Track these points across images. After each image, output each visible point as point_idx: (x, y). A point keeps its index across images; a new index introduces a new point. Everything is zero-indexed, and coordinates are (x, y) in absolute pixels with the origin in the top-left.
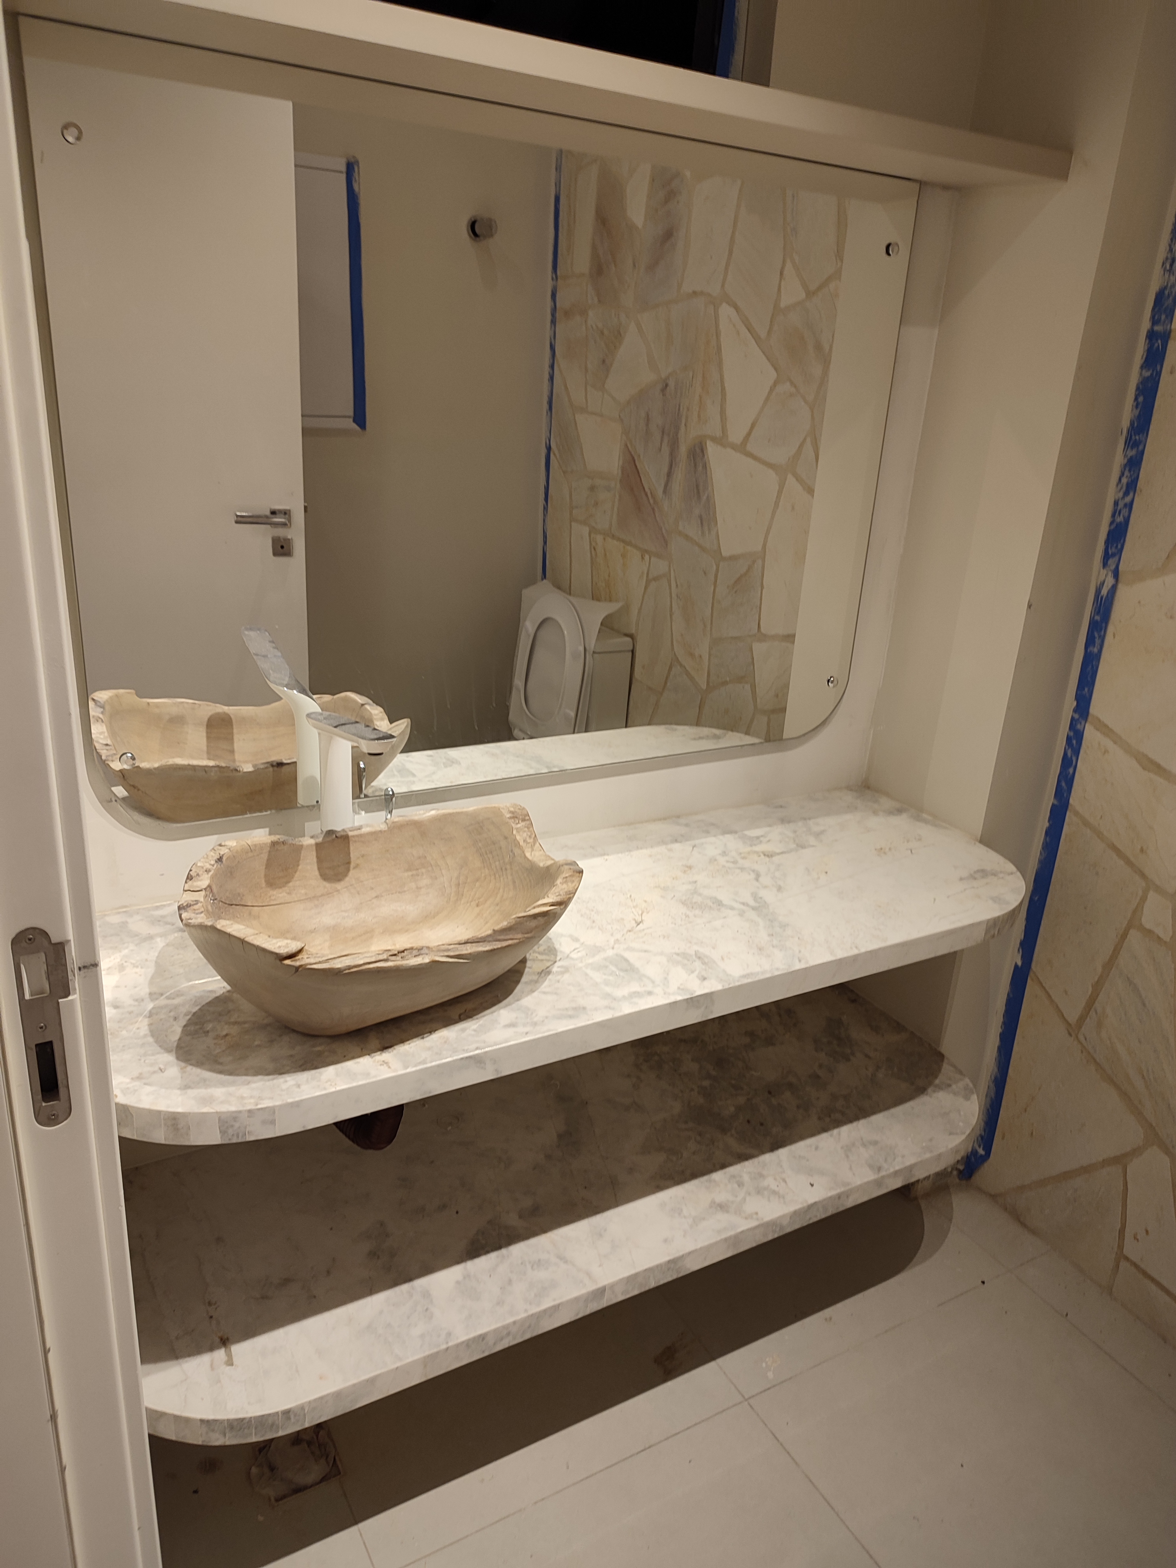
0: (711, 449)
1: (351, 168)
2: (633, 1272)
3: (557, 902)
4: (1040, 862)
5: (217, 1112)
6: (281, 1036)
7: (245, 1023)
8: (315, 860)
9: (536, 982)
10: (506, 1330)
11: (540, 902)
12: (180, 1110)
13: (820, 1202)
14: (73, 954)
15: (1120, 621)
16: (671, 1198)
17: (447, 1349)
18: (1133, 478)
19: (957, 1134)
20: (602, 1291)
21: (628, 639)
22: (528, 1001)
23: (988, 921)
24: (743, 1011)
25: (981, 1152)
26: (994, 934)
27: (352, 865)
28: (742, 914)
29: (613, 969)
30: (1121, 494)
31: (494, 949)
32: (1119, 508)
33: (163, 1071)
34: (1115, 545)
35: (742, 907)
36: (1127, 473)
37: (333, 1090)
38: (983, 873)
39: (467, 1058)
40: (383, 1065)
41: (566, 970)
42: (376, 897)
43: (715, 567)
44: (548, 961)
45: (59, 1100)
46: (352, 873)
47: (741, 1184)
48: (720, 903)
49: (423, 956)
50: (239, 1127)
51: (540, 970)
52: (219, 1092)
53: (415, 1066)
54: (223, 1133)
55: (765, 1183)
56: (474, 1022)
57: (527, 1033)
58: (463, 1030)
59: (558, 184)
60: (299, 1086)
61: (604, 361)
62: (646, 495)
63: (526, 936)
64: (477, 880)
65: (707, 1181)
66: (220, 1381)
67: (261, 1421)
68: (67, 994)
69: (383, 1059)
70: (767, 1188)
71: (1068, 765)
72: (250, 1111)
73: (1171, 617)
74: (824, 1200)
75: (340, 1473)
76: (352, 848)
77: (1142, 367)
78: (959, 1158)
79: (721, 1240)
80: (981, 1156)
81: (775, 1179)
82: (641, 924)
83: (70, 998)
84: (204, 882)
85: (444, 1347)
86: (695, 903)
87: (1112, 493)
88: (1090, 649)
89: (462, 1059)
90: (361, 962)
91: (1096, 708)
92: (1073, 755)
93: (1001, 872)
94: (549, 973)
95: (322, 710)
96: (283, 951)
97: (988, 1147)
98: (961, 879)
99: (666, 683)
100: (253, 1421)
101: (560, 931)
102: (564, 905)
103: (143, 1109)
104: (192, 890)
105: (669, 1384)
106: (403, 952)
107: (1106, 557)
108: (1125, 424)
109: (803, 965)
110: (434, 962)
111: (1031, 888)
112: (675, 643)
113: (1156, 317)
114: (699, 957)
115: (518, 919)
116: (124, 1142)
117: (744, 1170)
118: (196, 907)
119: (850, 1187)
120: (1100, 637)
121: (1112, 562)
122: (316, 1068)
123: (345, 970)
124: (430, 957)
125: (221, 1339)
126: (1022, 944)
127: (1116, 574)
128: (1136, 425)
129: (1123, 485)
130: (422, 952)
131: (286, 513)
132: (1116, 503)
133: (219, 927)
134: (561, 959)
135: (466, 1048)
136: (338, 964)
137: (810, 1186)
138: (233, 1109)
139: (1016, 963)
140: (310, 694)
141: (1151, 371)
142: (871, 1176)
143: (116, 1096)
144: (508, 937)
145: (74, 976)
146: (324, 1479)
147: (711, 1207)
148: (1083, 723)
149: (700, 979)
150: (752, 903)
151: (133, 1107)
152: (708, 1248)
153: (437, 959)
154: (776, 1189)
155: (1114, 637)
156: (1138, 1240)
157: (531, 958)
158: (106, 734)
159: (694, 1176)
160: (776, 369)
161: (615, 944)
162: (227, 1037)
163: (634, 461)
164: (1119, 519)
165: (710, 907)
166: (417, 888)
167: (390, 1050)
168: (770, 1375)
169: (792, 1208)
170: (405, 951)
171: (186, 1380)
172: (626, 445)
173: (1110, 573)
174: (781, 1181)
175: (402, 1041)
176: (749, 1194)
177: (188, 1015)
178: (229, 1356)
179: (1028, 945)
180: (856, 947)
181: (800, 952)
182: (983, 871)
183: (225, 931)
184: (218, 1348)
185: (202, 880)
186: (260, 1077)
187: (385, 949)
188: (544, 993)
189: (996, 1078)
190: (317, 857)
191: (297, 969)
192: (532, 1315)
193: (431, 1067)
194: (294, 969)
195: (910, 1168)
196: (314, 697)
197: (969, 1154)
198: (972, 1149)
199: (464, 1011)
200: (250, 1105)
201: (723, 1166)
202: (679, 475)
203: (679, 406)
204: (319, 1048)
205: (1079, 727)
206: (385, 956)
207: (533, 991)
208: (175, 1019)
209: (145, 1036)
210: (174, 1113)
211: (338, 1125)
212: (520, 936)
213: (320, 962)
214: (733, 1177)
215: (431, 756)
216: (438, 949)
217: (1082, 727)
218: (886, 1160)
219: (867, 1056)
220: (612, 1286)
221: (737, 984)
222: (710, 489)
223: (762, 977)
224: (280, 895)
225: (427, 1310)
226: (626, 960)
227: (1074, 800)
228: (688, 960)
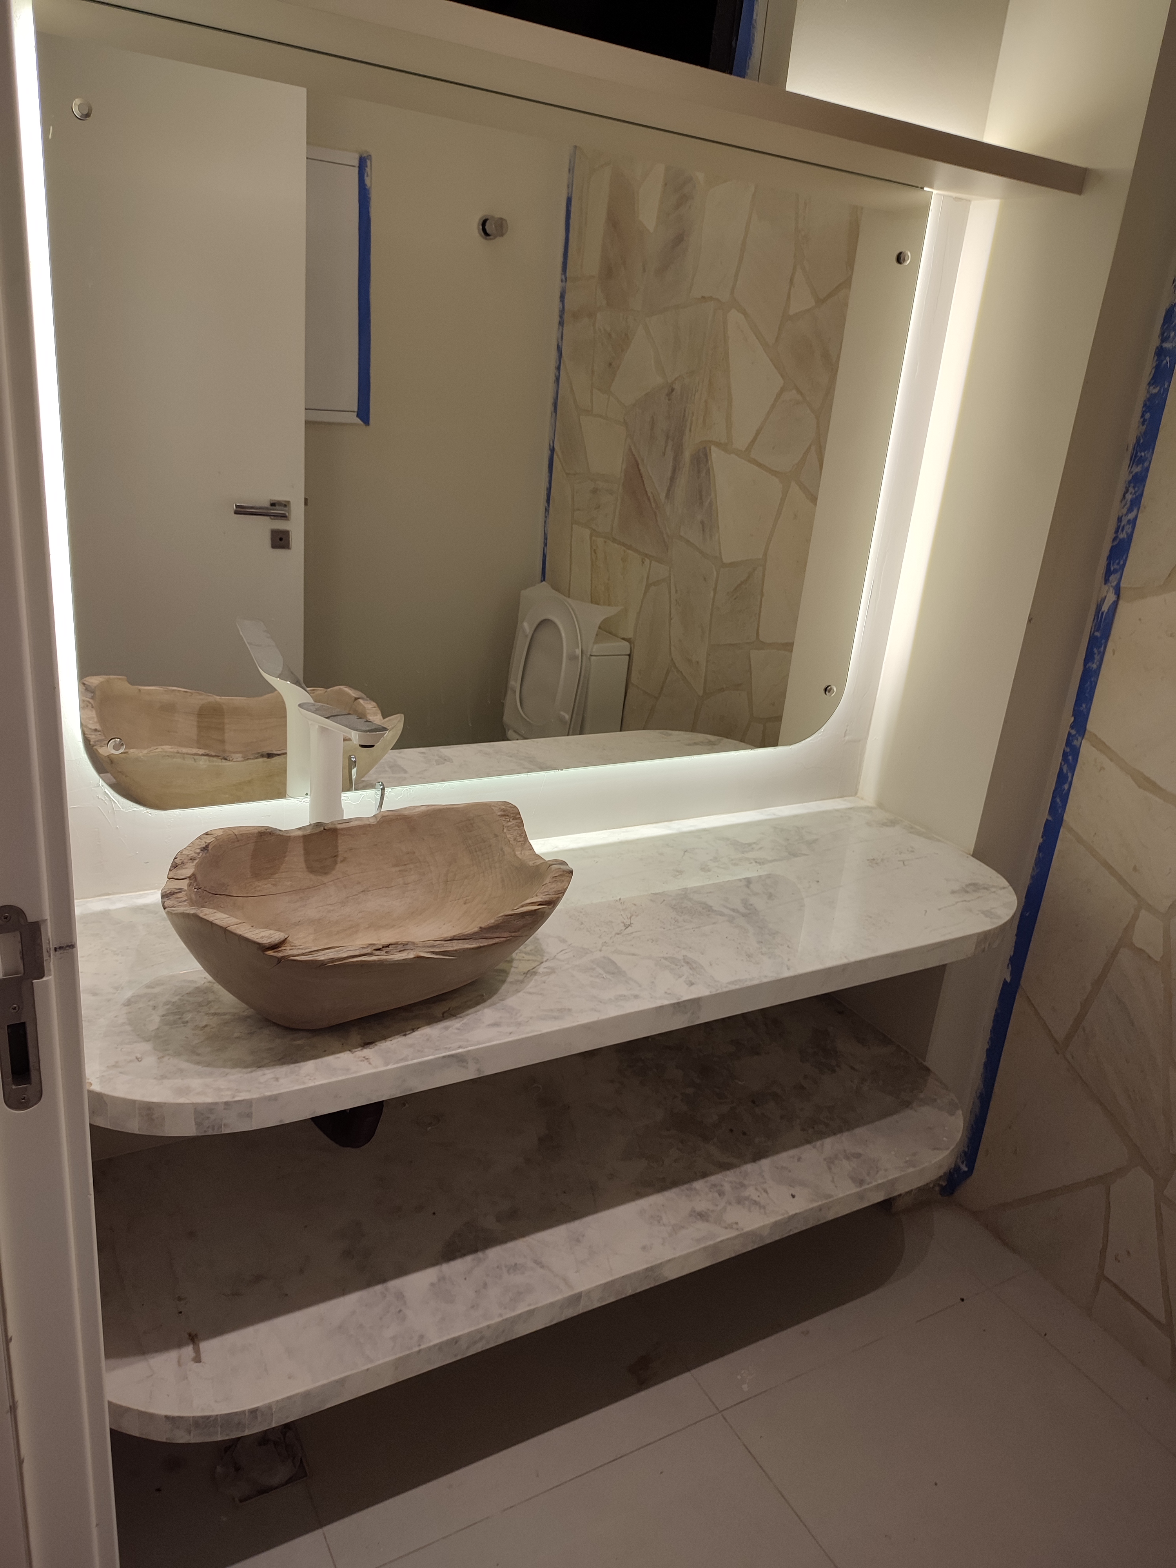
0: (716, 454)
1: (363, 163)
2: (610, 1279)
3: (546, 901)
4: (1032, 877)
5: (193, 1104)
6: (260, 1028)
7: (225, 1014)
8: (302, 852)
9: (522, 982)
10: (479, 1335)
11: (528, 901)
12: (155, 1100)
13: (800, 1213)
14: (50, 935)
15: (1120, 638)
16: (651, 1205)
17: (419, 1352)
18: (1137, 494)
19: (940, 1149)
20: (578, 1297)
21: (627, 644)
22: (512, 1001)
23: (979, 934)
24: (729, 1018)
25: (964, 1168)
26: (985, 948)
27: (340, 858)
28: (731, 920)
29: (601, 971)
30: (1125, 511)
31: (481, 947)
32: (1122, 524)
33: (140, 1060)
34: (1117, 561)
35: (732, 913)
36: (1131, 490)
37: (312, 1084)
38: (975, 887)
39: (449, 1056)
40: (364, 1061)
41: (553, 971)
42: (363, 891)
43: (715, 573)
44: (535, 961)
45: (30, 1083)
46: (339, 866)
47: (721, 1194)
48: (709, 909)
49: (408, 951)
50: (215, 1119)
51: (526, 971)
52: (196, 1083)
53: (397, 1063)
54: (198, 1124)
55: (746, 1193)
56: (457, 1020)
57: (510, 1033)
58: (447, 1028)
59: (570, 186)
60: (277, 1079)
61: (610, 364)
62: (649, 500)
63: (513, 934)
64: (466, 878)
65: (687, 1189)
66: (187, 1378)
67: (228, 1420)
68: (41, 975)
69: (364, 1055)
70: (747, 1198)
71: (1063, 782)
72: (226, 1103)
73: (1172, 635)
74: (805, 1211)
75: (306, 1476)
76: (340, 841)
77: (1149, 384)
78: (941, 1173)
79: (700, 1249)
80: (964, 1172)
81: (756, 1189)
82: (630, 927)
83: (44, 979)
84: (189, 871)
85: (416, 1349)
86: (685, 908)
87: (1116, 509)
88: (1090, 664)
89: (444, 1057)
90: (345, 955)
91: (1092, 725)
92: (1068, 771)
93: (993, 886)
94: (535, 973)
95: (315, 701)
96: (266, 941)
97: (971, 1163)
98: (953, 892)
99: (662, 688)
100: (219, 1420)
101: (547, 929)
102: (553, 905)
103: (117, 1098)
104: (176, 878)
105: (643, 1393)
106: (388, 946)
107: (1108, 573)
108: (1132, 441)
109: (791, 973)
110: (419, 957)
111: (1023, 904)
112: (673, 648)
113: (1165, 335)
114: (687, 962)
115: (506, 917)
116: (95, 1129)
117: (726, 1179)
118: (179, 895)
119: (832, 1199)
120: (1099, 653)
121: (1114, 579)
122: (296, 1062)
123: (329, 962)
124: (415, 953)
125: (190, 1335)
126: (1012, 960)
127: (1118, 590)
128: (1142, 441)
129: (1126, 502)
130: (408, 947)
131: (286, 505)
132: (1120, 519)
133: (201, 915)
134: (548, 959)
135: (448, 1046)
136: (322, 957)
137: (791, 1197)
138: (209, 1100)
139: (1005, 979)
140: (305, 687)
141: (1158, 388)
142: (854, 1189)
143: (91, 1084)
144: (495, 935)
145: (50, 956)
146: (290, 1481)
147: (690, 1215)
148: (1080, 738)
149: (687, 984)
150: (742, 910)
151: (108, 1096)
152: (687, 1257)
153: (422, 954)
154: (757, 1199)
155: (1114, 654)
156: (1119, 1261)
157: (517, 958)
158: (96, 720)
159: (675, 1184)
160: (782, 376)
161: (603, 946)
162: (206, 1028)
163: (638, 465)
164: (1123, 535)
165: (700, 912)
166: (405, 884)
167: (371, 1046)
168: (745, 1387)
169: (773, 1219)
170: (390, 946)
171: (152, 1376)
172: (630, 449)
173: (1111, 589)
174: (762, 1191)
175: (384, 1038)
176: (730, 1204)
177: (168, 1005)
178: (197, 1352)
179: (1018, 961)
180: (846, 957)
181: (789, 960)
182: (974, 884)
183: (207, 919)
184: (186, 1344)
185: (186, 868)
186: (238, 1069)
187: (370, 943)
188: (530, 993)
189: (981, 1094)
190: (305, 849)
191: (280, 960)
192: (506, 1319)
193: (412, 1065)
194: (277, 960)
195: (893, 1182)
196: (308, 689)
197: (952, 1170)
198: (955, 1165)
199: (447, 1009)
200: (227, 1097)
201: (704, 1175)
202: (683, 481)
203: (685, 411)
204: (299, 1042)
205: (1075, 743)
206: (369, 950)
207: (518, 991)
208: (154, 1008)
209: (123, 1024)
210: (149, 1103)
211: (316, 1120)
212: (506, 935)
213: (303, 954)
214: (715, 1185)
215: (423, 753)
216: (425, 945)
217: (1079, 743)
218: (868, 1174)
219: (852, 1068)
220: (589, 1292)
221: (725, 990)
222: (713, 495)
223: (749, 984)
224: (266, 886)
225: (400, 1311)
226: (614, 963)
227: (1069, 817)
228: (676, 965)
